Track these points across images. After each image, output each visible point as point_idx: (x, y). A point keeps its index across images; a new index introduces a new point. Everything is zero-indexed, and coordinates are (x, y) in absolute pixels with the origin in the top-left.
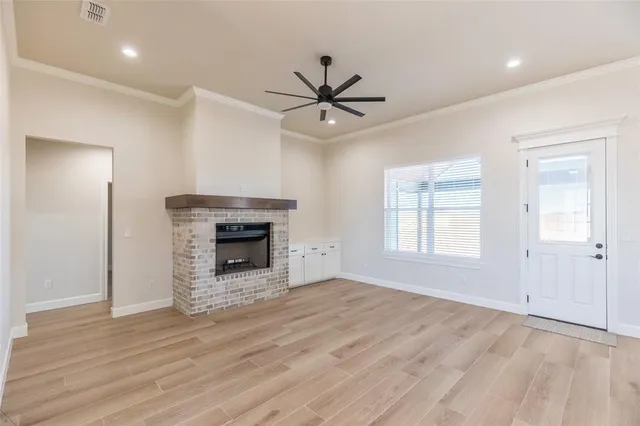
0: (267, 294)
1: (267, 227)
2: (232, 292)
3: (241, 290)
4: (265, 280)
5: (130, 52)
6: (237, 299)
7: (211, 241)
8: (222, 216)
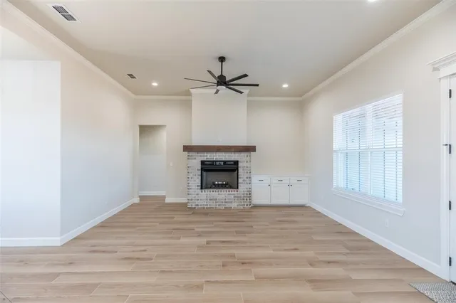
0: (234, 205)
1: (236, 163)
2: (210, 200)
3: (216, 199)
4: (233, 196)
5: (155, 84)
6: (212, 204)
7: (198, 170)
8: (204, 156)
